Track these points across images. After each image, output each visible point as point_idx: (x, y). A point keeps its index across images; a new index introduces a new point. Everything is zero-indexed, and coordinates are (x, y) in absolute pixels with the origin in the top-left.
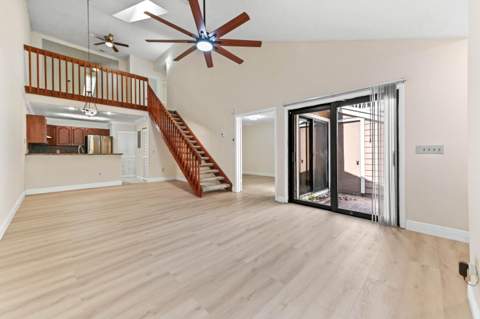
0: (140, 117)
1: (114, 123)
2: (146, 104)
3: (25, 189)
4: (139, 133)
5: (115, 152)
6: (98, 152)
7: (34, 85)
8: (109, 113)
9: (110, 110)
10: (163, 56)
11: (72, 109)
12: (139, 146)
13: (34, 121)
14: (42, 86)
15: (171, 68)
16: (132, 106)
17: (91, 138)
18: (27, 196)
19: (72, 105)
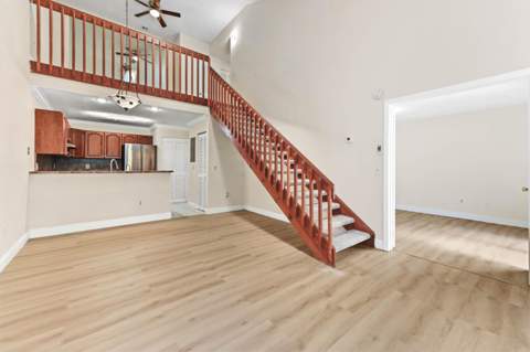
0: (197, 115)
1: (159, 126)
2: (206, 97)
3: (27, 229)
4: (193, 140)
5: (159, 169)
6: (137, 169)
7: (45, 60)
8: (154, 109)
9: (156, 105)
10: (227, 30)
11: (102, 101)
12: (193, 159)
13: (46, 120)
14: (57, 63)
15: (238, 47)
16: (186, 99)
17: (129, 147)
18: (30, 240)
19: (102, 95)
